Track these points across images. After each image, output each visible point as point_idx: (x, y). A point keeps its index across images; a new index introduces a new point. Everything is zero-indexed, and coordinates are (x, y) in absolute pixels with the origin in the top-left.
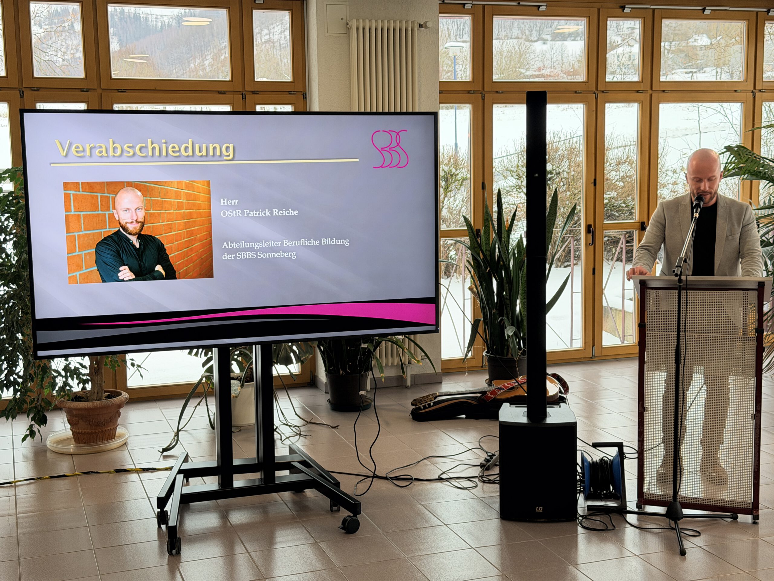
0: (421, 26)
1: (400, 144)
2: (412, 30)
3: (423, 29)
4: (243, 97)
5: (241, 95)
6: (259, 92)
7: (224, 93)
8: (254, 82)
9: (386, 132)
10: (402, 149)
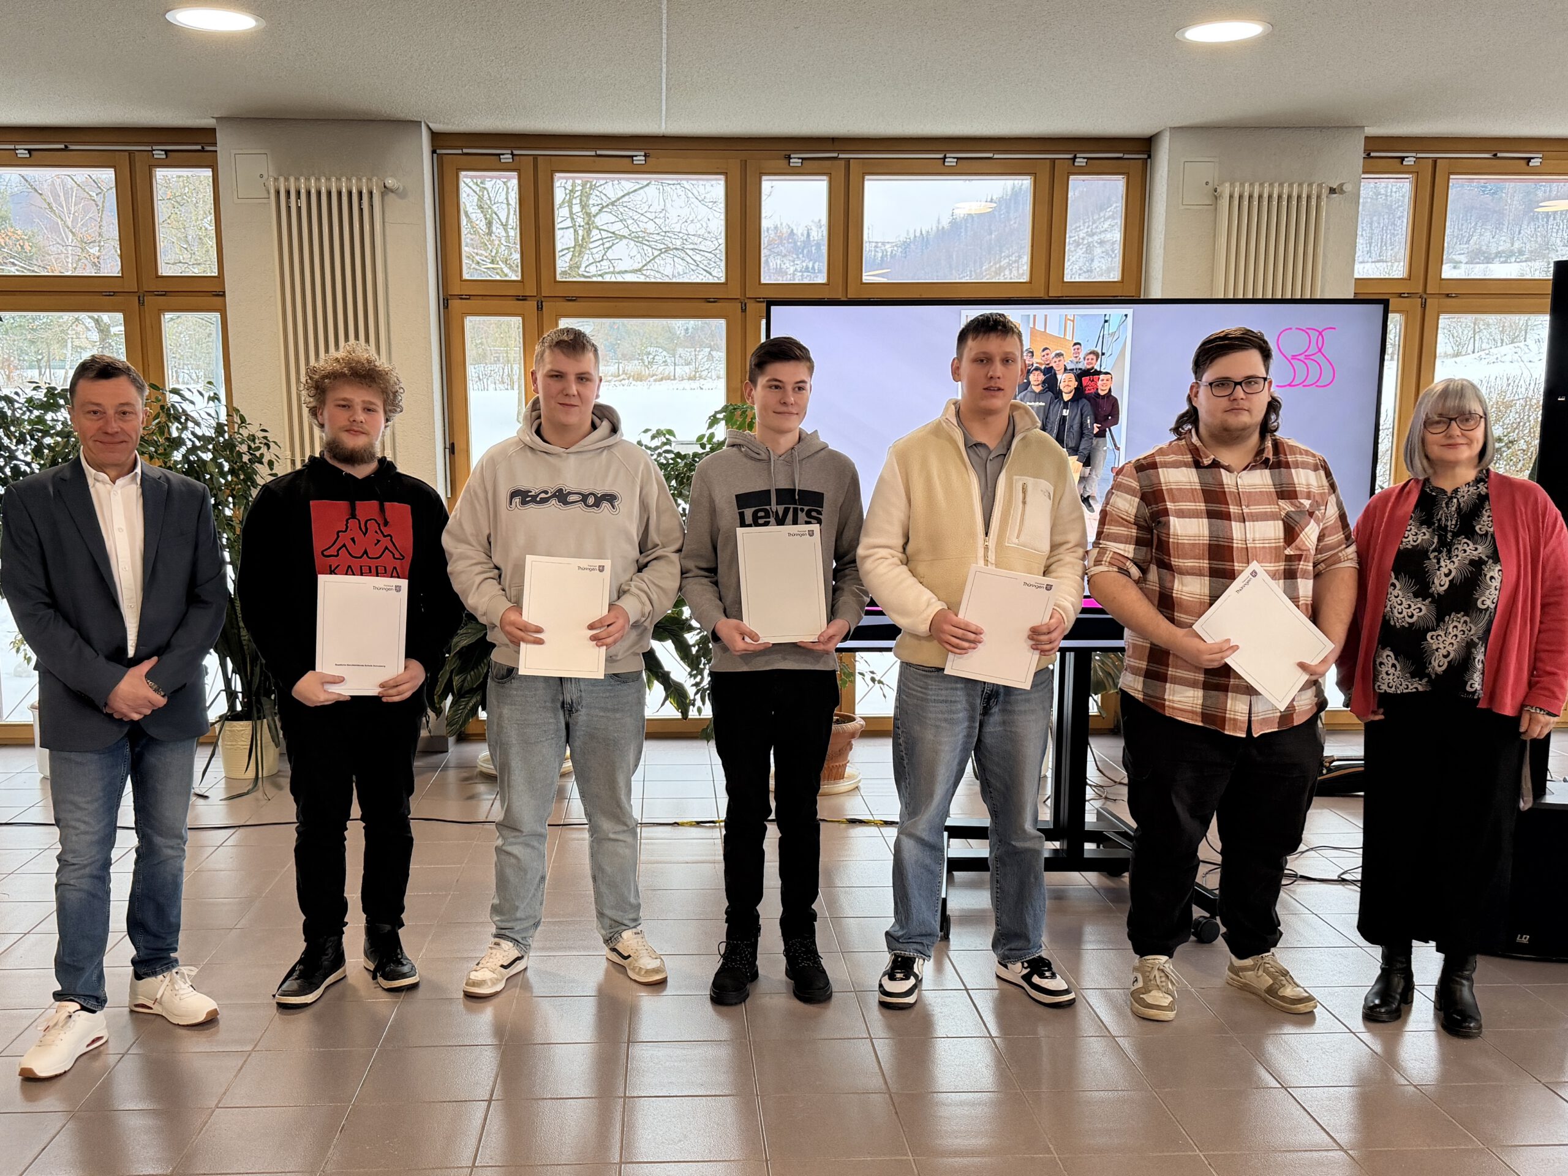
0: (1332, 191)
1: (1323, 350)
2: (1319, 197)
3: (1334, 195)
9: (1301, 330)
10: (1325, 358)
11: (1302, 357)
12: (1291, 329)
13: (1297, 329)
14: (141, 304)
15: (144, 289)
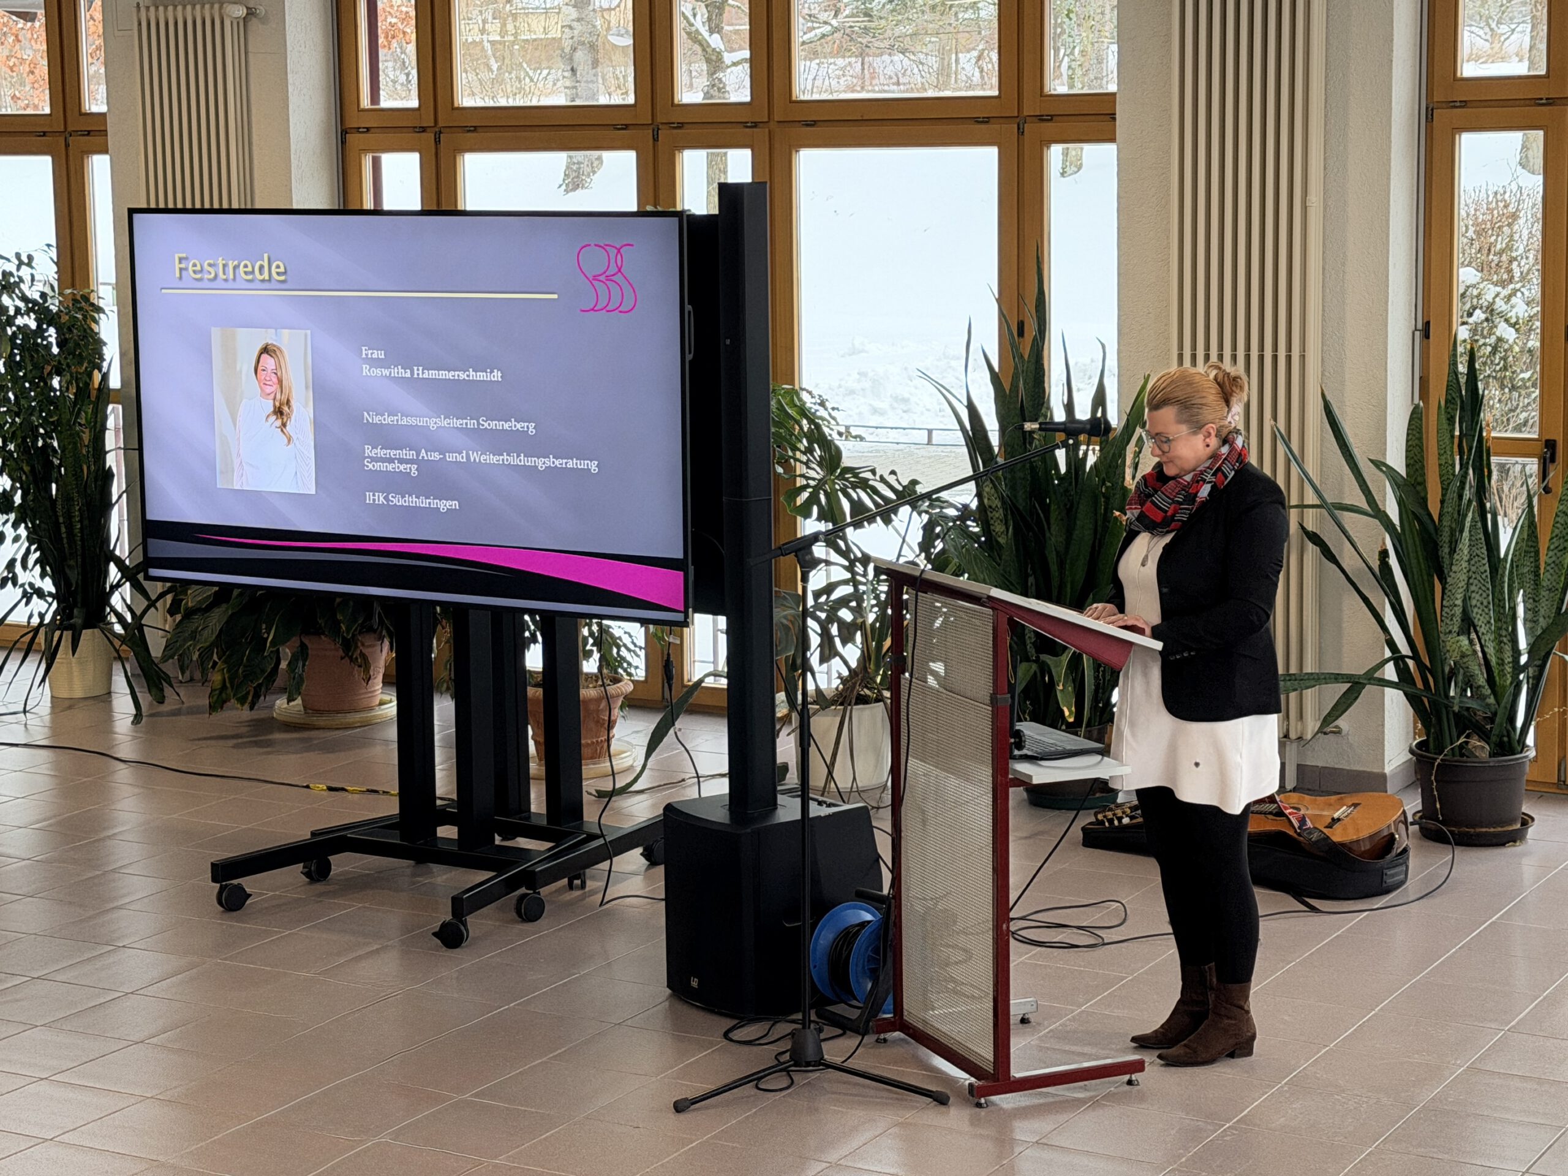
1: (622, 270)
4: (1019, 129)
5: (1016, 126)
6: (1051, 118)
7: (986, 121)
8: (1041, 96)
9: (600, 246)
10: (625, 278)
11: (602, 278)
12: (589, 245)
13: (596, 245)
14: (67, 146)
15: (70, 129)
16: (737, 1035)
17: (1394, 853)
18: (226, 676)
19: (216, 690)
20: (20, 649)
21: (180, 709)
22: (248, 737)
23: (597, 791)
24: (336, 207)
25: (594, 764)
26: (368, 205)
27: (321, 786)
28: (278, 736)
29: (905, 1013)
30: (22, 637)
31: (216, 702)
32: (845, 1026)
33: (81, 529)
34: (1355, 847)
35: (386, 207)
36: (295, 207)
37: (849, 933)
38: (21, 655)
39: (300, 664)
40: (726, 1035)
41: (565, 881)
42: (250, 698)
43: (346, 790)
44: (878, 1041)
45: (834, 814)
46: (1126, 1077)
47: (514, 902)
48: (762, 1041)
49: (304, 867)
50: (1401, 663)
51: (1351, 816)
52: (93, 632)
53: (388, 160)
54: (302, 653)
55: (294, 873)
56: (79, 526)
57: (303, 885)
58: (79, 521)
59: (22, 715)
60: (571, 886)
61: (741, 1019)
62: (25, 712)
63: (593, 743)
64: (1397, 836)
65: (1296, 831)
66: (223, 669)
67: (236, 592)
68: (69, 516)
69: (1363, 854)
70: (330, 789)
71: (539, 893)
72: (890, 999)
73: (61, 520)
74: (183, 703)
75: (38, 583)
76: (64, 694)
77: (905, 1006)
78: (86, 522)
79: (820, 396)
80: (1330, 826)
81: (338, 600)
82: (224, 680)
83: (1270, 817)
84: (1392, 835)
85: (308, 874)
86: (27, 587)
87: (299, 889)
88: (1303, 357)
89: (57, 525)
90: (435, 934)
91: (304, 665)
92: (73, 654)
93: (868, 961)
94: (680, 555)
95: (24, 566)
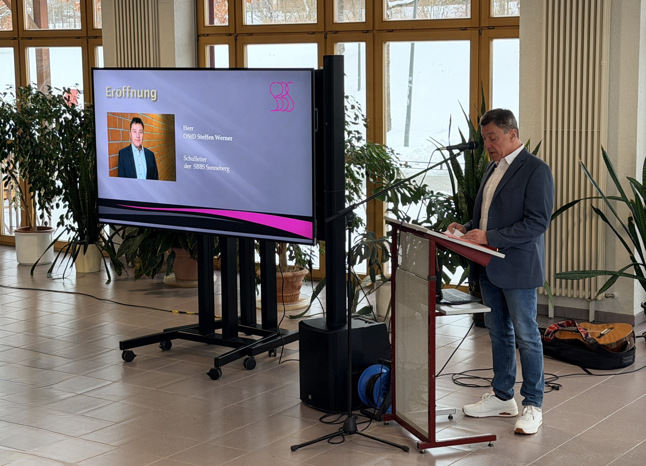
1: (288, 93)
4: (479, 32)
5: (478, 31)
6: (493, 28)
7: (465, 29)
8: (489, 18)
9: (279, 83)
10: (290, 97)
11: (280, 97)
12: (274, 83)
13: (278, 83)
14: (88, 42)
15: (89, 35)
16: (325, 420)
17: (627, 350)
18: (142, 264)
19: (137, 270)
20: (63, 252)
21: (127, 278)
22: (151, 290)
23: (290, 316)
24: (195, 67)
25: (291, 304)
26: (208, 65)
27: (176, 311)
28: (165, 290)
29: (397, 413)
30: (65, 247)
31: (137, 276)
32: (372, 418)
33: (88, 202)
34: (610, 347)
35: (216, 67)
36: (177, 67)
37: (374, 377)
38: (64, 254)
39: (172, 260)
40: (320, 420)
41: (267, 353)
42: (151, 274)
43: (186, 313)
44: (385, 424)
45: (370, 326)
46: (488, 443)
47: (243, 361)
48: (335, 423)
49: (160, 344)
50: (637, 267)
51: (609, 333)
52: (93, 245)
53: (218, 48)
54: (173, 255)
55: (156, 346)
56: (87, 201)
57: (161, 352)
58: (87, 199)
59: (62, 279)
60: (270, 355)
61: (328, 413)
62: (63, 278)
63: (290, 295)
64: (629, 342)
65: (583, 339)
66: (140, 262)
67: (146, 230)
68: (83, 197)
69: (613, 350)
70: (180, 312)
71: (254, 358)
72: (391, 407)
73: (80, 199)
74: (128, 275)
75: (73, 225)
76: (81, 271)
77: (396, 410)
78: (90, 200)
79: (391, 148)
80: (599, 337)
81: (187, 234)
82: (141, 267)
83: (574, 333)
84: (626, 342)
85: (162, 347)
86: (68, 226)
87: (157, 354)
88: (599, 132)
89: (79, 201)
90: (208, 374)
91: (173, 260)
92: (84, 254)
93: (382, 390)
94: (311, 215)
95: (67, 218)
